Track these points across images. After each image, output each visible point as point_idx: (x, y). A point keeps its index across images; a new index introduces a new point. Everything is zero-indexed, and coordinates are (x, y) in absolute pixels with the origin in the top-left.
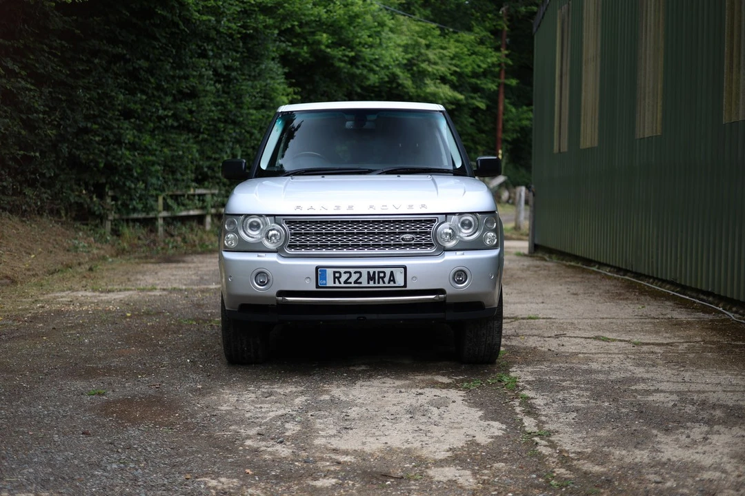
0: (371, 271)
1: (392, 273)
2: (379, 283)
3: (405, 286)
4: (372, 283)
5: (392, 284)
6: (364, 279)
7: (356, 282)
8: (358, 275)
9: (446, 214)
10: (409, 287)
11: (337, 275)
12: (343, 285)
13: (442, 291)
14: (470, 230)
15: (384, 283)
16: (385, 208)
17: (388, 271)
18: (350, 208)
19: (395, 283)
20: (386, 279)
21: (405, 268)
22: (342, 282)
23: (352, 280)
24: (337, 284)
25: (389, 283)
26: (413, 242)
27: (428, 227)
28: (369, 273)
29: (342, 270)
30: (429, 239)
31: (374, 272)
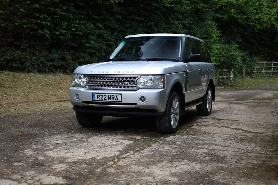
0: (110, 95)
1: (116, 96)
2: (112, 100)
3: (122, 101)
4: (110, 99)
5: (117, 100)
6: (107, 98)
7: (104, 99)
8: (105, 96)
9: (141, 75)
10: (123, 102)
11: (98, 96)
12: (100, 100)
13: (135, 104)
14: (152, 82)
15: (114, 100)
16: (119, 72)
17: (115, 95)
18: (107, 72)
19: (118, 100)
20: (115, 98)
21: (121, 95)
22: (100, 99)
23: (103, 98)
24: (99, 100)
25: (116, 100)
26: (128, 85)
27: (134, 80)
28: (109, 96)
29: (100, 94)
30: (134, 84)
31: (110, 96)
